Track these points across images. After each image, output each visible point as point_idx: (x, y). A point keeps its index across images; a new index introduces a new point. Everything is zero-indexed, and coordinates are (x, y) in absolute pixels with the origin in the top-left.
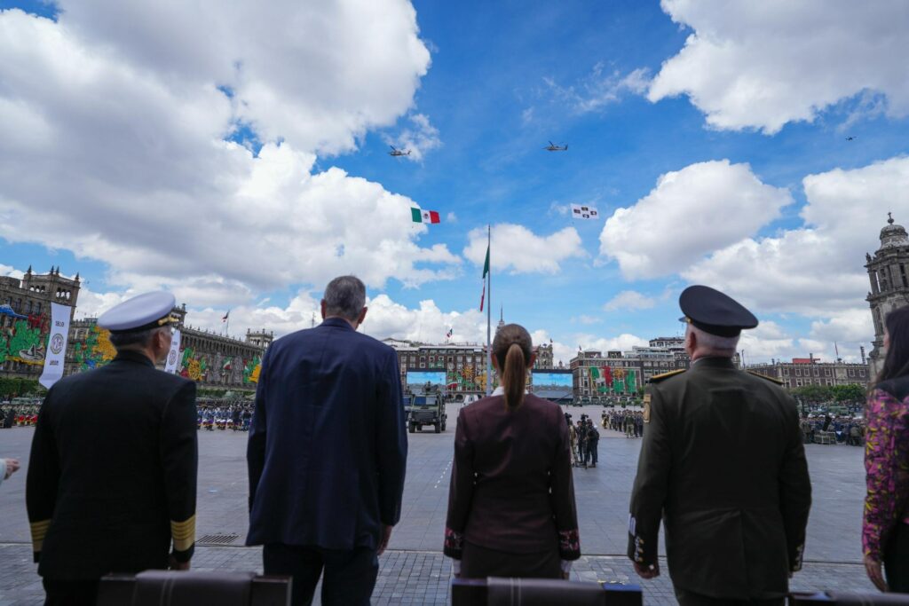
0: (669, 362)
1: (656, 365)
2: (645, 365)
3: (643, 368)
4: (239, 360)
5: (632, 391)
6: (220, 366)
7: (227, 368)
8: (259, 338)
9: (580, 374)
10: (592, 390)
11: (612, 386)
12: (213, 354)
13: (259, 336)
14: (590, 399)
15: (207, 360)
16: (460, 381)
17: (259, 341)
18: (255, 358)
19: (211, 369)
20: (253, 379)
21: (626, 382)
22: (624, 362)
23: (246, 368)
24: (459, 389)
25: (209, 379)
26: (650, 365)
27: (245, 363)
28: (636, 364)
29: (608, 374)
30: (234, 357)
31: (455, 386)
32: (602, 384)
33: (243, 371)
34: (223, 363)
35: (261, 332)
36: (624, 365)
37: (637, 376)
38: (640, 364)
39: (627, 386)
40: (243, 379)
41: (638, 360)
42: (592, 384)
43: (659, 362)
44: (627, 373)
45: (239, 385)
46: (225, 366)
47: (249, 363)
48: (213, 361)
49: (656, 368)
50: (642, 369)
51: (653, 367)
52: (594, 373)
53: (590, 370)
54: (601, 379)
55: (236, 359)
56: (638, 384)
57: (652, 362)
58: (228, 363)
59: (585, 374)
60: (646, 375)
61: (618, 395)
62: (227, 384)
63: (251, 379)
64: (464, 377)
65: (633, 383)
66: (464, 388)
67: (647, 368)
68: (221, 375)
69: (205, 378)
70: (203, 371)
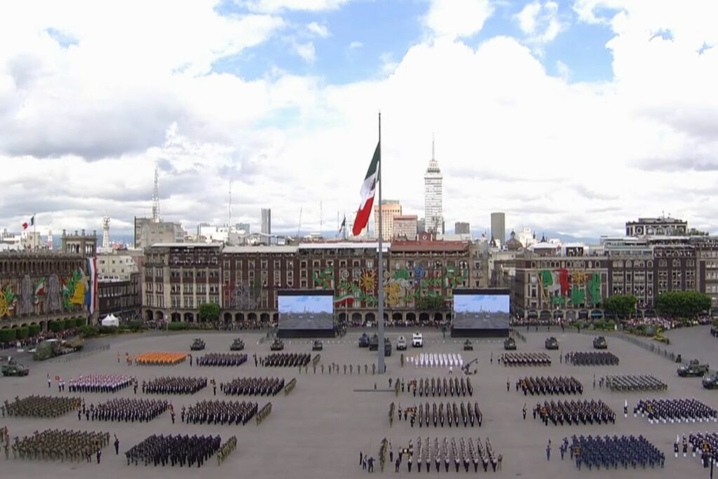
0: (646, 261)
1: (628, 265)
2: (615, 265)
3: (611, 269)
4: (54, 279)
5: (595, 302)
6: (31, 292)
7: (41, 292)
8: (79, 243)
9: (526, 281)
10: (543, 301)
11: (569, 295)
12: (21, 278)
13: (77, 239)
14: (539, 315)
15: (14, 288)
16: (357, 294)
17: (78, 246)
18: (76, 272)
19: (20, 298)
20: (77, 301)
21: (587, 289)
22: (587, 262)
23: (65, 287)
24: (357, 305)
25: (19, 312)
26: (621, 265)
27: (63, 282)
28: (603, 264)
29: (565, 279)
30: (47, 277)
31: (350, 301)
32: (556, 292)
33: (61, 293)
34: (34, 288)
35: (80, 234)
36: (587, 267)
37: (604, 280)
38: (608, 264)
39: (590, 295)
40: (63, 303)
41: (605, 258)
42: (542, 292)
43: (633, 262)
44: (590, 277)
45: (58, 311)
46: (37, 291)
47: (69, 280)
48: (20, 287)
49: (628, 269)
50: (610, 273)
51: (624, 269)
52: (546, 279)
53: (540, 275)
54: (555, 287)
55: (51, 278)
56: (604, 292)
57: (624, 262)
58: (41, 286)
59: (533, 279)
60: (615, 278)
61: (576, 307)
62: (42, 313)
63: (73, 301)
64: (363, 288)
65: (598, 290)
66: (363, 304)
67: (617, 269)
68: (34, 304)
69: (15, 310)
70: (10, 303)
